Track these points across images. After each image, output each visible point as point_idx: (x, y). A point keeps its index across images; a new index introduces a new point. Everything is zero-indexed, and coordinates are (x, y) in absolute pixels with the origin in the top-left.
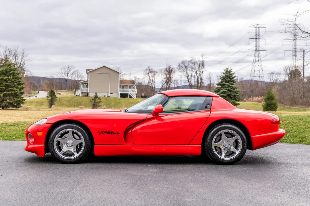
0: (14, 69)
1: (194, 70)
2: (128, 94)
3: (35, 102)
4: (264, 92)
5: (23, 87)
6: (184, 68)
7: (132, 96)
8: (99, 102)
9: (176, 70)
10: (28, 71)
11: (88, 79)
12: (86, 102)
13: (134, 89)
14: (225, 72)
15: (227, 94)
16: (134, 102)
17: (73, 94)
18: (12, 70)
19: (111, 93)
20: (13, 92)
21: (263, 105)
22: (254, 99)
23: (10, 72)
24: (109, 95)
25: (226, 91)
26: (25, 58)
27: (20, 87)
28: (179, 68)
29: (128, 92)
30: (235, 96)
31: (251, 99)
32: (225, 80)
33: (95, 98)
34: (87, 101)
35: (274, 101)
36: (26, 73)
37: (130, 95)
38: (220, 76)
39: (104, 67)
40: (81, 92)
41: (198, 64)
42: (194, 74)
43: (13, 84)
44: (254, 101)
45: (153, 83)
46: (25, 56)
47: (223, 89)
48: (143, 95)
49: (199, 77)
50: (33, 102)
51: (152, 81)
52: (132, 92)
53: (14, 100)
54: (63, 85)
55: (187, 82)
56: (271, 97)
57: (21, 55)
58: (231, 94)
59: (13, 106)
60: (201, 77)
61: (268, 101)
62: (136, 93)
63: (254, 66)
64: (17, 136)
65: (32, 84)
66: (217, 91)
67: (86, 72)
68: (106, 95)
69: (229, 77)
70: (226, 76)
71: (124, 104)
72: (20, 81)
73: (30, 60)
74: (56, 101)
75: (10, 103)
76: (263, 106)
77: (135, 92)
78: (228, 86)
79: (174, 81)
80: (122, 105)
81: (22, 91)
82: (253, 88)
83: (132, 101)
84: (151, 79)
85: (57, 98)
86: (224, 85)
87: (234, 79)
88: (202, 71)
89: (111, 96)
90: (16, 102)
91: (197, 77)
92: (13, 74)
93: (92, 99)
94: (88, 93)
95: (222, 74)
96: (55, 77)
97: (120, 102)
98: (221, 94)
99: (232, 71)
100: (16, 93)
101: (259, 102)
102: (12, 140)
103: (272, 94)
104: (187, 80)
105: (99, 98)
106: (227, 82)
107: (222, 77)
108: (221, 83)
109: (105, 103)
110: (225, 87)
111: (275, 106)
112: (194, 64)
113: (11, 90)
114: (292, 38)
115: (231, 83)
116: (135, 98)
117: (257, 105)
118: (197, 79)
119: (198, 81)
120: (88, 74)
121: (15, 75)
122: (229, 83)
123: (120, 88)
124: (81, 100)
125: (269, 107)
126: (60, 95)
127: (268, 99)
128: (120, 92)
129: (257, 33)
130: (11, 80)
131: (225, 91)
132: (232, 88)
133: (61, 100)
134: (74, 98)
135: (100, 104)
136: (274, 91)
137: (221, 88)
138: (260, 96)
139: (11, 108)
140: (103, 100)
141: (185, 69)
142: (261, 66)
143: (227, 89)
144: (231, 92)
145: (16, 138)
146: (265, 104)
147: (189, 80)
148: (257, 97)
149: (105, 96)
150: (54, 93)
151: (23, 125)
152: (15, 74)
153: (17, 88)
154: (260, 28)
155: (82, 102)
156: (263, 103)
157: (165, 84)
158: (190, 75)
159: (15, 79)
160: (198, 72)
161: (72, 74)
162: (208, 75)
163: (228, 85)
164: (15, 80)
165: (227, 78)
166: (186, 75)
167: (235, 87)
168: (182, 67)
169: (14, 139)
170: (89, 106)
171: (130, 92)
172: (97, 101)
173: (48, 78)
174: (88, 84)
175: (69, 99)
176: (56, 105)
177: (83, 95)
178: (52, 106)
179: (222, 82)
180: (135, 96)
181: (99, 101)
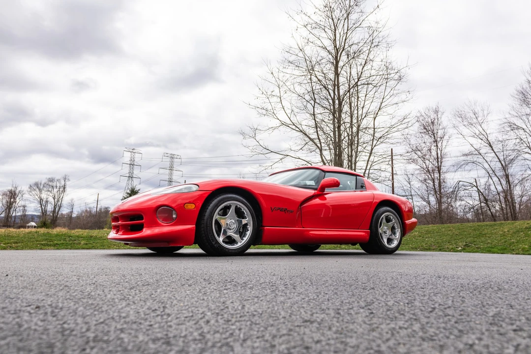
1: (51, 195)
28: (29, 190)
41: (58, 188)
42: (51, 199)
49: (57, 203)
55: (40, 208)
60: (60, 203)
88: (62, 197)
91: (55, 203)
114: (169, 168)
118: (54, 206)
119: (55, 209)
129: (132, 158)
141: (38, 192)
147: (43, 207)
157: (6, 210)
158: (44, 200)
160: (56, 197)
162: (70, 202)
166: (39, 200)
168: (35, 190)
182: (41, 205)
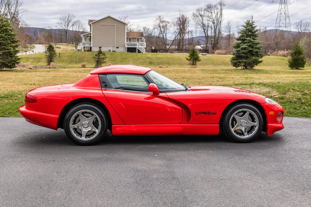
0: (7, 25)
1: (211, 20)
2: (136, 48)
3: (32, 58)
4: (291, 44)
5: (18, 45)
6: (200, 17)
7: (141, 50)
8: (103, 58)
9: (190, 20)
10: (23, 22)
11: (91, 31)
12: (89, 58)
13: (143, 43)
14: (246, 25)
15: (248, 50)
16: (143, 57)
17: (74, 48)
18: (4, 26)
19: (117, 48)
20: (7, 51)
21: (289, 60)
22: (279, 53)
23: (3, 29)
24: (115, 49)
25: (246, 47)
26: (20, 8)
27: (14, 45)
28: (193, 17)
29: (137, 46)
30: (257, 52)
31: (275, 52)
32: (246, 34)
33: (98, 54)
34: (90, 56)
35: (302, 56)
36: (20, 24)
37: (138, 49)
38: (240, 30)
39: (109, 17)
40: (83, 46)
41: (216, 13)
42: (211, 24)
43: (6, 42)
44: (279, 55)
45: (164, 35)
46: (20, 5)
47: (243, 44)
48: (153, 48)
49: (217, 27)
50: (29, 58)
51: (163, 32)
52: (141, 46)
53: (8, 60)
54: (64, 37)
55: (203, 33)
56: (298, 51)
57: (15, 4)
58: (252, 50)
59: (7, 66)
60: (219, 27)
61: (295, 56)
62: (145, 47)
63: (280, 15)
64: (10, 111)
65: (28, 36)
66: (237, 47)
67: (89, 24)
68: (111, 49)
69: (251, 31)
70: (247, 30)
71: (132, 59)
72: (14, 38)
73: (25, 10)
74: (55, 57)
75: (4, 63)
76: (289, 62)
77: (144, 45)
78: (250, 41)
79: (188, 32)
80: (129, 61)
81: (17, 49)
82: (278, 40)
83: (140, 57)
84: (162, 30)
85: (56, 53)
86: (245, 40)
87: (257, 33)
88: (220, 21)
89: (117, 50)
90: (10, 62)
91: (215, 27)
92: (6, 30)
93: (96, 55)
94: (91, 48)
95: (242, 27)
96: (54, 28)
97: (127, 58)
98: (241, 50)
99: (254, 23)
100: (10, 51)
101: (284, 56)
102: (6, 117)
103: (299, 48)
104: (203, 30)
105: (104, 54)
106: (248, 36)
107: (243, 31)
108: (241, 38)
109: (111, 58)
111: (302, 61)
112: (211, 13)
113: (4, 49)
115: (252, 38)
116: (144, 53)
117: (282, 59)
118: (214, 30)
119: (215, 32)
120: (91, 25)
121: (9, 32)
122: (251, 38)
123: (127, 41)
124: (83, 56)
125: (296, 62)
126: (59, 49)
127: (295, 53)
128: (127, 46)
130: (4, 37)
132: (254, 44)
133: (60, 56)
134: (76, 54)
135: (105, 61)
136: (302, 44)
137: (241, 43)
138: (285, 50)
139: (5, 69)
140: (108, 55)
141: (201, 19)
142: (288, 14)
143: (249, 44)
144: (252, 48)
145: (9, 113)
146: (291, 59)
147: (206, 31)
148: (282, 50)
149: (110, 51)
150: (53, 48)
151: (17, 96)
152: (8, 30)
153: (11, 46)
155: (85, 58)
156: (289, 57)
157: (178, 35)
158: (206, 25)
159: (8, 36)
160: (216, 22)
161: (73, 25)
163: (249, 40)
164: (8, 38)
165: (249, 32)
166: (202, 25)
167: (257, 42)
168: (197, 16)
169: (7, 116)
170: (92, 62)
171: (139, 45)
172: (101, 57)
173: (45, 29)
174: (91, 37)
175: (69, 54)
176: (55, 61)
177: (85, 50)
178: (51, 63)
179: (242, 36)
180: (144, 51)
181: (103, 56)
182: (204, 29)
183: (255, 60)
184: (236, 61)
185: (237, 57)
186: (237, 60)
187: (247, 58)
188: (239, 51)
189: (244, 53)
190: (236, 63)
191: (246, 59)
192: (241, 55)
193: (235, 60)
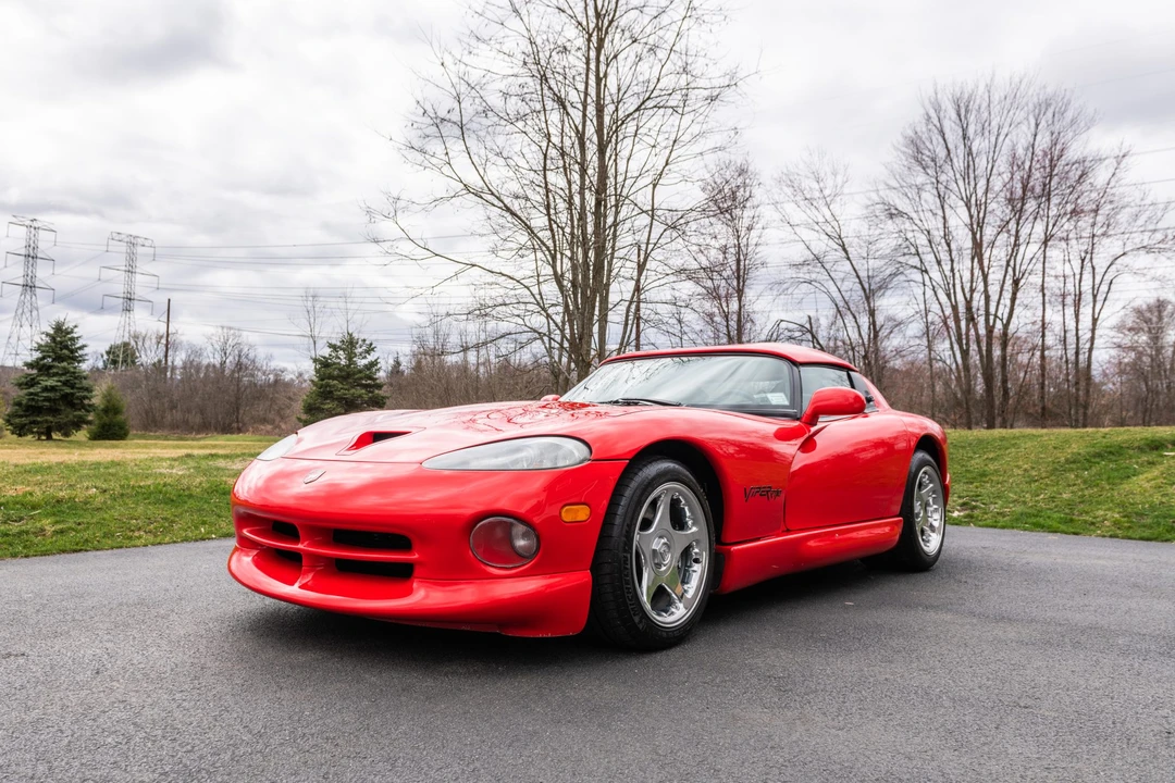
14: (53, 333)
15: (61, 393)
25: (56, 386)
32: (54, 353)
35: (121, 418)
47: (46, 378)
56: (114, 405)
58: (72, 394)
61: (104, 418)
66: (27, 385)
69: (66, 347)
70: (55, 343)
78: (66, 372)
86: (50, 367)
87: (80, 352)
95: (43, 336)
99: (76, 330)
106: (59, 358)
107: (43, 346)
108: (40, 363)
110: (55, 375)
111: (121, 428)
115: (72, 364)
129: (31, 242)
131: (55, 384)
132: (76, 378)
137: (39, 375)
143: (63, 378)
144: (73, 388)
154: (40, 231)
163: (64, 368)
165: (61, 349)
179: (42, 359)
183: (80, 417)
184: (24, 420)
185: (26, 411)
186: (26, 416)
187: (54, 411)
188: (36, 394)
189: (47, 399)
190: (25, 425)
191: (54, 416)
192: (40, 404)
193: (21, 416)
